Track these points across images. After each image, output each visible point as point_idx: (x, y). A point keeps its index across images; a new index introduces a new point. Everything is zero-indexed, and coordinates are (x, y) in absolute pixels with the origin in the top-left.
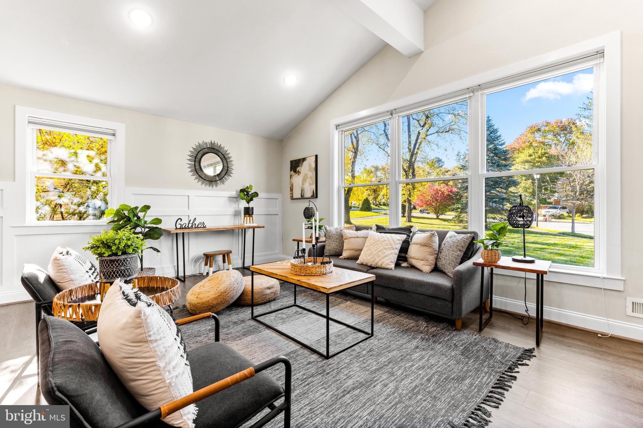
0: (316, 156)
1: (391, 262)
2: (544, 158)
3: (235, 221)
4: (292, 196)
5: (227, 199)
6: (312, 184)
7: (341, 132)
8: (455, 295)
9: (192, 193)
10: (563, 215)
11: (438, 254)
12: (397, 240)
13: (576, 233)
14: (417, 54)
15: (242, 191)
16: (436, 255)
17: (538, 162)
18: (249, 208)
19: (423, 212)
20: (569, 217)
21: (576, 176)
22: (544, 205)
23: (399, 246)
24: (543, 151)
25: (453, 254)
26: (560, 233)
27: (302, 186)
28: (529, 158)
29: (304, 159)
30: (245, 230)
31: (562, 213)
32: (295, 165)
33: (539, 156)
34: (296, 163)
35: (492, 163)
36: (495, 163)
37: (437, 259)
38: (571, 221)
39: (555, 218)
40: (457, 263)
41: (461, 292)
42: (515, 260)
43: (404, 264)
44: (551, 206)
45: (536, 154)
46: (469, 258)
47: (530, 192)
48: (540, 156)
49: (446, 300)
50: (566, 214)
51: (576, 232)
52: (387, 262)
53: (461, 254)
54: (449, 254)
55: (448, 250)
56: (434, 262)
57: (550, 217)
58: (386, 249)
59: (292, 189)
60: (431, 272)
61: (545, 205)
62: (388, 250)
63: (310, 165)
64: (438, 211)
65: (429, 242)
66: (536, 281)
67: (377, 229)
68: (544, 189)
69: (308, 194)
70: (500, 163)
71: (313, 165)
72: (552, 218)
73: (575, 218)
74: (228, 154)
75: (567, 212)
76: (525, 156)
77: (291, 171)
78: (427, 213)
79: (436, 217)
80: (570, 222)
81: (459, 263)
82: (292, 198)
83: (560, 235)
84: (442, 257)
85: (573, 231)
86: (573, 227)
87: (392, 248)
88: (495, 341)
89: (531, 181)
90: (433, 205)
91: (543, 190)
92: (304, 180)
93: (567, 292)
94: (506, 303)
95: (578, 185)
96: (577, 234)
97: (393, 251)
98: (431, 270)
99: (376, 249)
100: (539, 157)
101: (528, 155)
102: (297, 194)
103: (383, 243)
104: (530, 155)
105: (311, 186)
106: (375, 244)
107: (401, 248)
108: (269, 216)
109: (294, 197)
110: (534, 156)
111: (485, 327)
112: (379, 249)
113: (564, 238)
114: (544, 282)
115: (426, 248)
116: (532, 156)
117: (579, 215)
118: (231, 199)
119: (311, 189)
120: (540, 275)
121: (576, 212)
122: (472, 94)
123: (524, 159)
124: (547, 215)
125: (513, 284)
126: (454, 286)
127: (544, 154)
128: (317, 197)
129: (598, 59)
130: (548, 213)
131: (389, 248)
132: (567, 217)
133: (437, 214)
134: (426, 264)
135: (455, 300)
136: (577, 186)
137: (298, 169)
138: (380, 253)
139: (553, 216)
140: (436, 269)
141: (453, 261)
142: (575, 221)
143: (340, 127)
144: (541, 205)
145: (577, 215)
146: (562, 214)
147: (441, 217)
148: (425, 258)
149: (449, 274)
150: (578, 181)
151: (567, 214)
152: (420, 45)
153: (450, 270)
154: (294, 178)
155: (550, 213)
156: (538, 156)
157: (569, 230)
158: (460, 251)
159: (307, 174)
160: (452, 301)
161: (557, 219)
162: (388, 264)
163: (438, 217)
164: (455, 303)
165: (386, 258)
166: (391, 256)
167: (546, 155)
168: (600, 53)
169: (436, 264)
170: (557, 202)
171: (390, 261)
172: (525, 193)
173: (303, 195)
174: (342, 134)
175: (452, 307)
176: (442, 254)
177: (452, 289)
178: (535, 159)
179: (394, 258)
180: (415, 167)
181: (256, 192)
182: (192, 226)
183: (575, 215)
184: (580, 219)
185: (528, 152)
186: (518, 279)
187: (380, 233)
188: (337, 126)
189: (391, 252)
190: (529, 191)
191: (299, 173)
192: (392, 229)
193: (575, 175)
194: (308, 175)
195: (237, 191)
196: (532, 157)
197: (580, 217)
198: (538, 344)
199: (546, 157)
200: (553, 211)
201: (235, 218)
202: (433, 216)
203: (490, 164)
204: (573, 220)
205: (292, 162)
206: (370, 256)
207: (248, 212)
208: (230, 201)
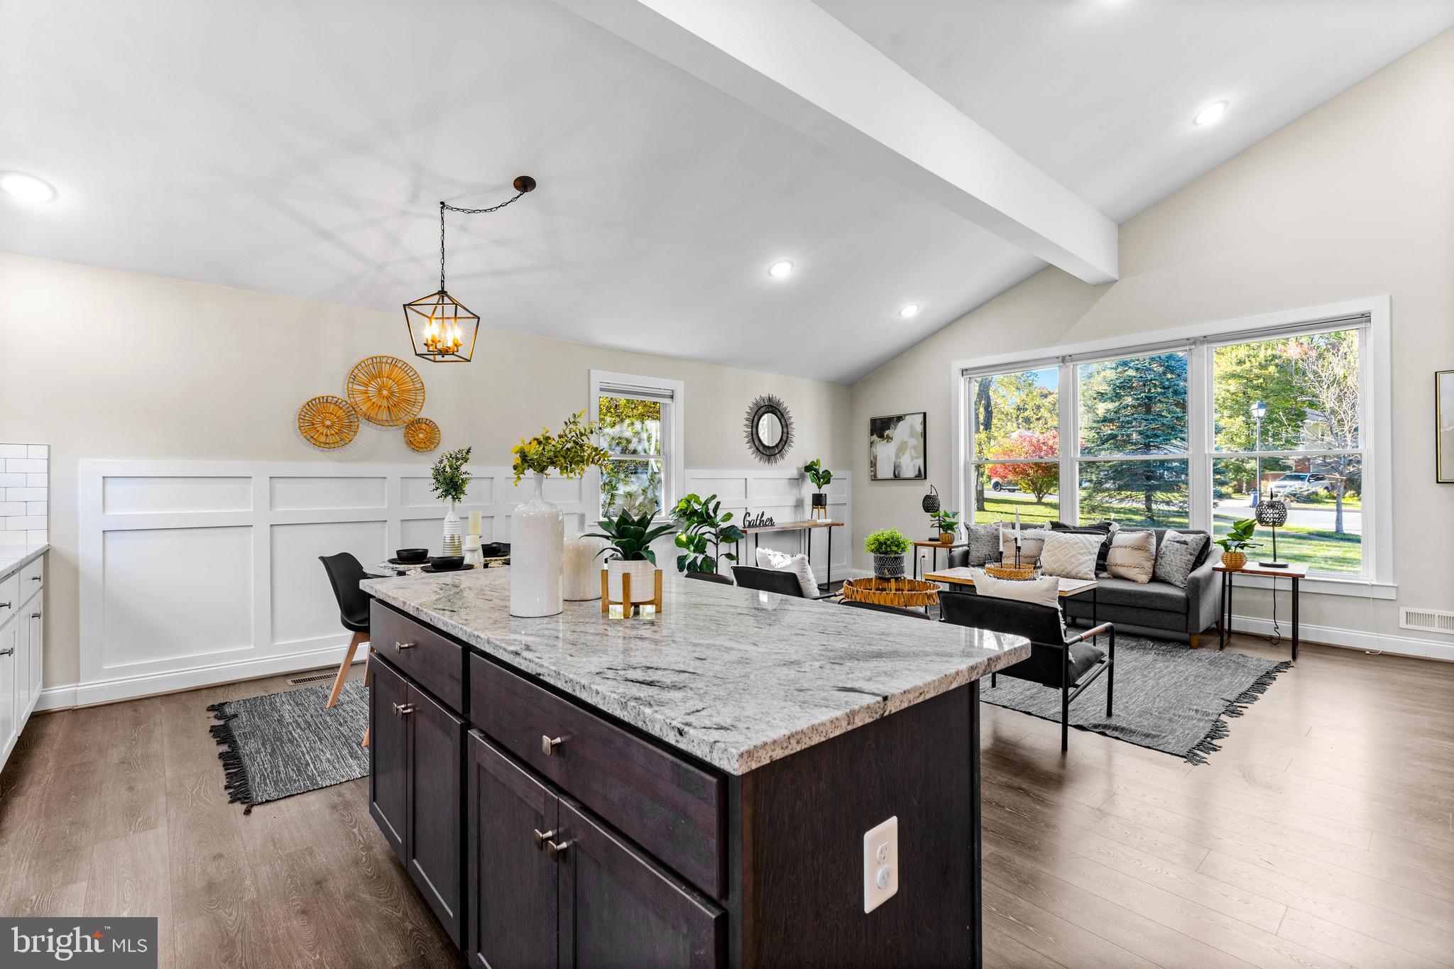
0: (925, 414)
1: (1090, 570)
2: (1272, 369)
3: (796, 516)
4: (875, 475)
5: (787, 481)
6: (918, 458)
7: (968, 379)
8: (1191, 606)
9: (750, 474)
10: (1316, 493)
11: (1156, 560)
12: (1095, 542)
13: (1344, 534)
14: (1108, 284)
15: (808, 468)
16: (1153, 562)
17: (1258, 377)
18: (820, 495)
19: (1001, 489)
20: (1329, 498)
21: (1344, 413)
22: (1272, 472)
23: (1097, 551)
24: (1270, 352)
25: (1181, 558)
26: (1310, 534)
27: (896, 459)
28: (1238, 369)
29: (900, 418)
30: (810, 529)
31: (1314, 490)
32: (881, 427)
33: (1260, 363)
34: (882, 423)
35: (1164, 388)
36: (1169, 388)
37: (1154, 566)
38: (1334, 507)
39: (1298, 502)
40: (1187, 569)
41: (1198, 602)
42: (1262, 565)
43: (1104, 575)
44: (1288, 473)
45: (1253, 360)
46: (1202, 563)
47: (1240, 444)
48: (1263, 362)
49: (1178, 612)
50: (1323, 492)
51: (1345, 532)
52: (1086, 570)
53: (1193, 559)
54: (1175, 559)
55: (1174, 553)
56: (1151, 571)
57: (1288, 500)
58: (1081, 554)
59: (873, 464)
60: (1149, 582)
61: (1276, 472)
62: (1084, 555)
63: (912, 428)
64: (1041, 486)
65: (1145, 544)
66: (1291, 593)
67: (1052, 528)
68: (1273, 436)
69: (909, 470)
70: (1180, 386)
71: (919, 428)
72: (1292, 501)
73: (1343, 501)
74: (788, 412)
75: (1327, 488)
76: (1229, 364)
77: (872, 435)
78: (1009, 490)
79: (1035, 500)
80: (1332, 510)
81: (1190, 569)
82: (874, 478)
83: (1312, 536)
84: (1165, 563)
85: (1339, 530)
86: (1339, 521)
87: (1089, 552)
88: (1244, 656)
89: (1244, 419)
90: (1028, 475)
91: (1270, 439)
92: (901, 450)
93: (1327, 605)
94: (1246, 622)
95: (1350, 432)
96: (1347, 534)
97: (1091, 557)
98: (1148, 580)
99: (1065, 554)
100: (1262, 367)
101: (1235, 360)
102: (885, 471)
103: (1075, 546)
104: (1240, 362)
105: (915, 460)
106: (1062, 547)
107: (1099, 552)
108: (836, 507)
109: (879, 476)
110: (1248, 365)
111: (1226, 646)
112: (1070, 555)
113: (1322, 543)
114: (1299, 593)
115: (1140, 552)
116: (1244, 362)
117: (1354, 494)
118: (792, 481)
119: (914, 466)
120: (1295, 579)
121: (1345, 488)
122: (1194, 347)
123: (1226, 370)
124: (1279, 494)
125: (1257, 597)
126: (1190, 596)
127: (1272, 360)
128: (925, 478)
129: (1364, 324)
130: (1281, 490)
131: (1085, 553)
132: (1326, 497)
133: (1039, 494)
134: (1142, 572)
135: (1191, 612)
136: (1347, 434)
137: (887, 433)
138: (1073, 560)
139: (1294, 495)
140: (1155, 579)
141: (1182, 567)
142: (1344, 508)
143: (968, 372)
144: (1267, 472)
145: (1347, 495)
146: (1313, 493)
147: (1046, 499)
148: (1140, 565)
149: (1177, 583)
150: (1350, 424)
151: (1326, 491)
152: (1115, 275)
153: (1177, 578)
154: (878, 447)
155: (1288, 490)
156: (1257, 364)
157: (1331, 527)
158: (1191, 555)
159: (906, 442)
160: (1187, 613)
161: (1304, 502)
162: (1087, 574)
163: (1040, 499)
164: (1190, 616)
165: (1083, 565)
166: (1089, 563)
167: (1277, 361)
168: (1365, 317)
169: (1154, 572)
170: (1304, 463)
171: (1088, 569)
172: (1229, 445)
173: (899, 473)
174: (969, 382)
175: (1187, 620)
176: (1164, 559)
177: (1187, 600)
178: (1251, 371)
179: (1093, 565)
180: (991, 393)
181: (826, 471)
182: (760, 524)
183: (1345, 493)
184: (1354, 502)
185: (1234, 355)
186: (1263, 592)
187: (1065, 532)
188: (964, 372)
189: (1088, 558)
190: (1238, 440)
191: (889, 439)
192: (1081, 528)
193: (1341, 413)
194: (908, 444)
195: (798, 469)
196: (1244, 366)
197: (1356, 498)
198: (1294, 657)
199: (1277, 365)
200: (1295, 485)
201: (796, 512)
202: (1032, 497)
203: (1159, 390)
204: (1339, 505)
205: (873, 421)
206: (1057, 564)
207: (819, 501)
208: (791, 484)
